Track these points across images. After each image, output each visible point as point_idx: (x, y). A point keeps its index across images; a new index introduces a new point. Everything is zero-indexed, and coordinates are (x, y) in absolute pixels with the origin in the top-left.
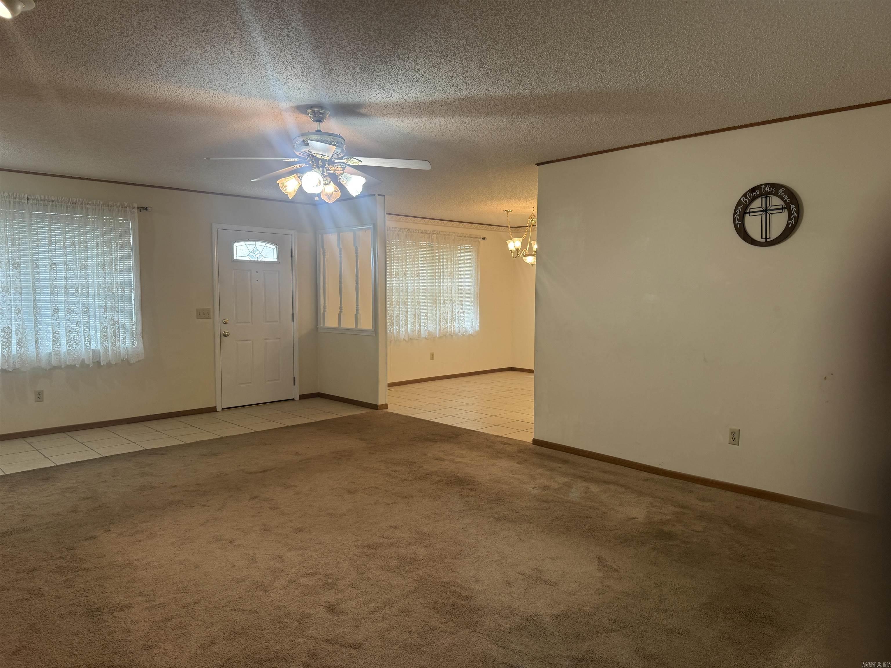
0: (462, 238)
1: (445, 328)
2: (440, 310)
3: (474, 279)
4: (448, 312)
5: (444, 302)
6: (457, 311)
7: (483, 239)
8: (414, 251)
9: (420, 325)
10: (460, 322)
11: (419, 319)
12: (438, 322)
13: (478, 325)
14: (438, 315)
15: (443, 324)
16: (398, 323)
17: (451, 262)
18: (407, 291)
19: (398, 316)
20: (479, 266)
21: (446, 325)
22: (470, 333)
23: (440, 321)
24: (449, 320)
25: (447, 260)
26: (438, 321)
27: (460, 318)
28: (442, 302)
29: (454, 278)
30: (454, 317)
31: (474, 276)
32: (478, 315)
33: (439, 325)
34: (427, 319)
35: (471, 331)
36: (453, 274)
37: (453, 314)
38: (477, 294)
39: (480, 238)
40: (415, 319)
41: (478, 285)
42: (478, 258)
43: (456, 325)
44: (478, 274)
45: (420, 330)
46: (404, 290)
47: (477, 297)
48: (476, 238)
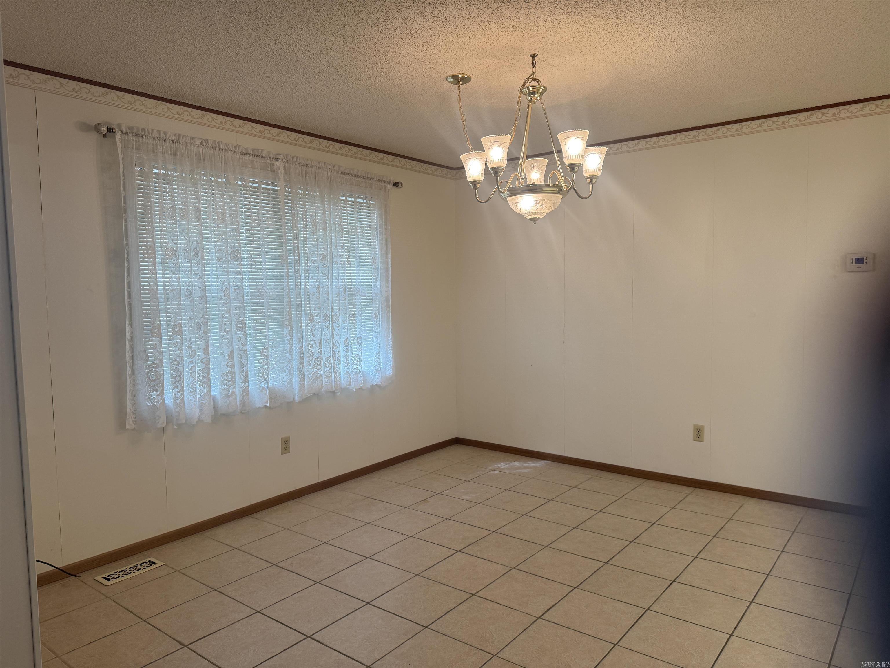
0: (349, 177)
1: (316, 379)
2: (300, 340)
3: (378, 267)
4: (320, 343)
5: (311, 320)
6: (343, 339)
7: (396, 184)
8: (222, 196)
9: (246, 380)
10: (351, 362)
11: (242, 365)
12: (295, 368)
13: (390, 363)
14: (296, 350)
15: (309, 371)
16: (178, 380)
17: (325, 229)
18: (203, 297)
19: (177, 363)
20: (389, 240)
21: (317, 372)
22: (375, 384)
23: (302, 364)
24: (324, 360)
25: (314, 223)
26: (296, 363)
27: (349, 353)
28: (305, 319)
29: (335, 265)
30: (336, 351)
31: (378, 261)
32: (391, 343)
33: (300, 374)
34: (268, 364)
35: (376, 380)
36: (332, 257)
37: (333, 344)
38: (387, 300)
39: (389, 183)
40: (233, 366)
41: (387, 281)
42: (386, 225)
43: (342, 369)
44: (387, 258)
45: (246, 392)
46: (197, 293)
47: (387, 306)
48: (380, 181)
